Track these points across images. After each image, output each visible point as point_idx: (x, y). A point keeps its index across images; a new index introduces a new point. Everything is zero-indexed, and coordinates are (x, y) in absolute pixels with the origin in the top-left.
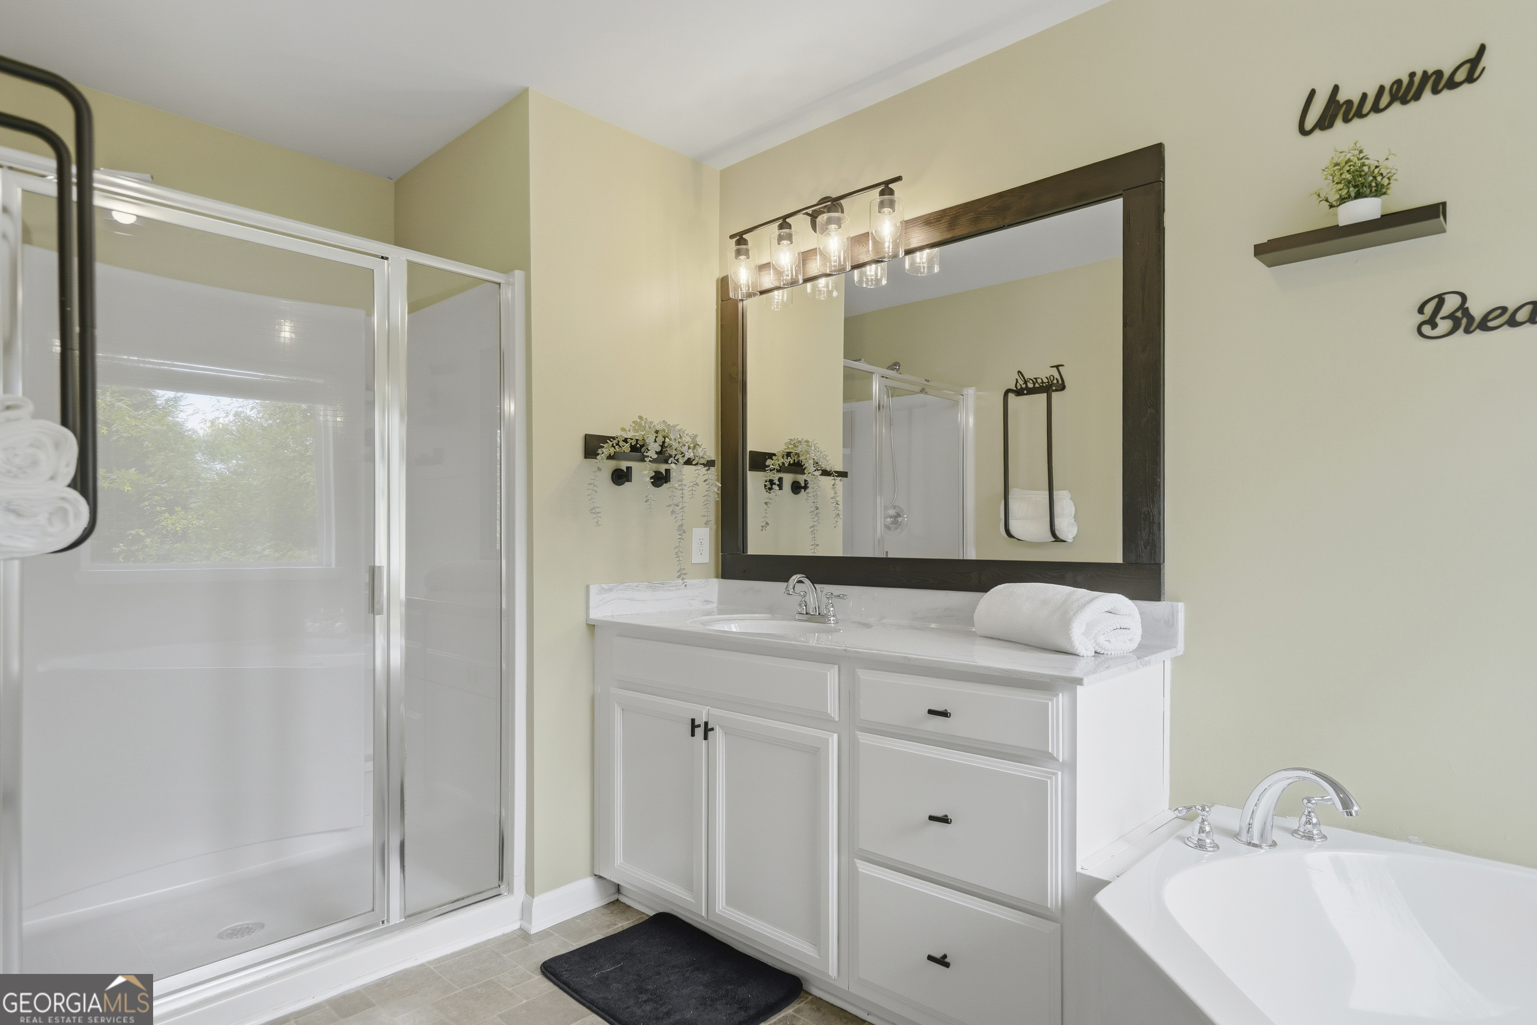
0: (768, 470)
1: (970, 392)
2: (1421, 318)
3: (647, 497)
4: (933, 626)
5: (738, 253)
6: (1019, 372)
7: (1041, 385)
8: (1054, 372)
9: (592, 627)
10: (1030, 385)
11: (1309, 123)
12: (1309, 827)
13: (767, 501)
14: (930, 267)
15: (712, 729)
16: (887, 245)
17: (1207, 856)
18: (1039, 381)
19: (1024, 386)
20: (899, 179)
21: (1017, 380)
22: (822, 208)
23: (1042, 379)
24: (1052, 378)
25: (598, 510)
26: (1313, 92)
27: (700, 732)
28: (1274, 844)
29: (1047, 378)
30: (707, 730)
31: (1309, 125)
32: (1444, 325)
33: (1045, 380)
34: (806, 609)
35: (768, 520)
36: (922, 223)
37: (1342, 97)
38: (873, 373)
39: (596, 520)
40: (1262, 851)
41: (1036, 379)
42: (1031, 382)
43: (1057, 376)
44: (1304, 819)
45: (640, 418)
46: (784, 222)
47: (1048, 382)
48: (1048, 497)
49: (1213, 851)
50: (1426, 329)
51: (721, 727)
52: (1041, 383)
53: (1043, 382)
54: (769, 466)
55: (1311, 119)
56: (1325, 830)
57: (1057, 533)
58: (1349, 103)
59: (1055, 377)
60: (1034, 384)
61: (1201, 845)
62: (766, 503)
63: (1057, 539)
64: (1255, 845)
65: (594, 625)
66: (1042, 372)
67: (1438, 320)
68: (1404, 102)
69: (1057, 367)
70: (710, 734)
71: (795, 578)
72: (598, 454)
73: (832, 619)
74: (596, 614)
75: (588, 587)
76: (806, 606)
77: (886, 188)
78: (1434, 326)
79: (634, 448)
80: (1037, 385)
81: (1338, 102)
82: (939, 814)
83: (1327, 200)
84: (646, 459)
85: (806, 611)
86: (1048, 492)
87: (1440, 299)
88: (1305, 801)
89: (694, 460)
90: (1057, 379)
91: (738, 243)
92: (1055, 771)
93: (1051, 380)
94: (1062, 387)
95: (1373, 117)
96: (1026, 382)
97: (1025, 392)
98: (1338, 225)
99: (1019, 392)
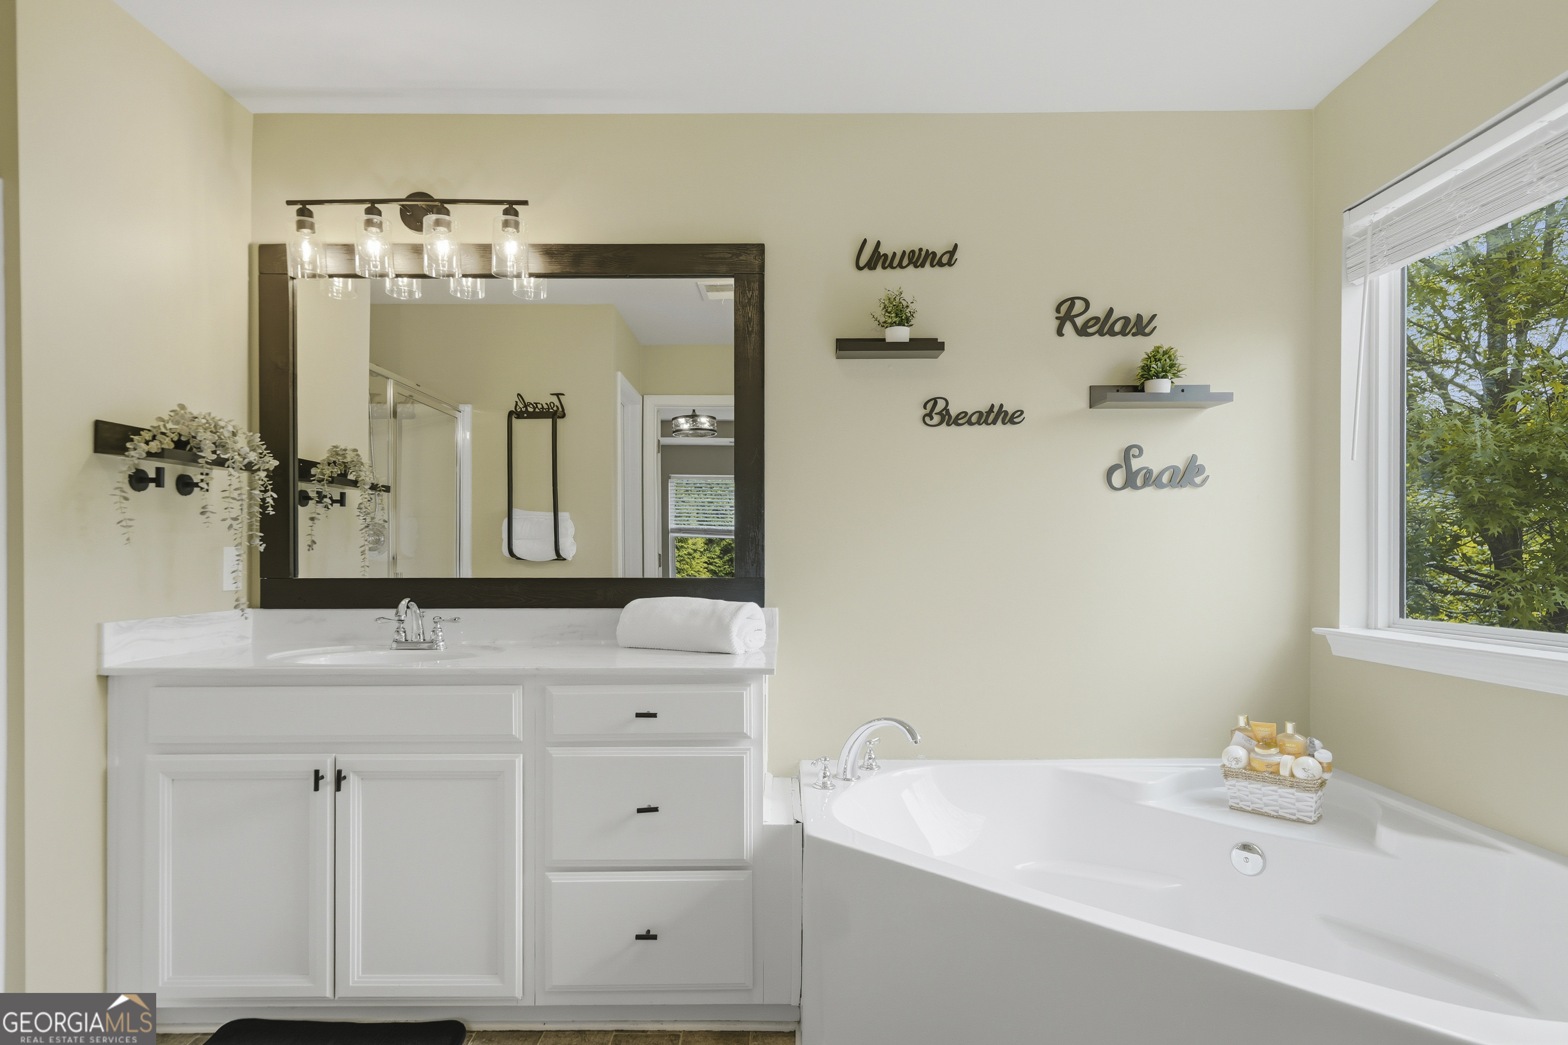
0: (314, 480)
1: (467, 409)
2: (925, 412)
3: (203, 508)
4: (558, 643)
5: (301, 225)
6: (519, 395)
7: (541, 410)
8: (555, 400)
9: (104, 679)
10: (531, 410)
11: (862, 262)
12: (871, 761)
13: (314, 515)
14: (537, 294)
15: (345, 778)
16: (509, 264)
17: (828, 794)
18: (540, 406)
19: (524, 409)
20: (525, 203)
21: (517, 402)
22: (423, 204)
23: (542, 404)
24: (552, 405)
25: (130, 523)
26: (865, 241)
27: (328, 784)
28: (859, 778)
29: (547, 404)
30: (339, 778)
31: (862, 264)
32: (937, 419)
33: (545, 406)
34: (405, 635)
35: (314, 539)
36: (542, 251)
37: (882, 250)
38: (388, 378)
39: (126, 536)
40: (853, 783)
41: (536, 404)
42: (531, 406)
43: (557, 403)
44: (867, 757)
45: (182, 407)
46: (373, 207)
47: (549, 409)
48: (553, 517)
49: (833, 789)
50: (927, 419)
51: (356, 773)
52: (541, 408)
53: (543, 408)
54: (314, 476)
55: (864, 260)
56: (879, 762)
57: (561, 553)
58: (886, 255)
59: (555, 404)
60: (534, 408)
61: (824, 786)
62: (312, 519)
63: (559, 557)
64: (848, 780)
65: (107, 676)
66: (544, 399)
67: (933, 414)
68: (916, 267)
69: (558, 395)
70: (343, 783)
71: (404, 602)
72: (127, 449)
73: (441, 644)
74: (112, 661)
75: (99, 628)
76: (405, 632)
77: (511, 208)
78: (932, 418)
79: (180, 444)
80: (537, 410)
81: (879, 253)
82: (644, 806)
83: (879, 322)
84: (200, 460)
85: (405, 639)
86: (553, 513)
87: (935, 400)
88: (868, 743)
89: (256, 464)
90: (557, 406)
91: (301, 212)
92: (749, 747)
93: (551, 407)
94: (563, 416)
95: (898, 270)
96: (526, 406)
97: (525, 415)
98: (884, 340)
99: (520, 415)
